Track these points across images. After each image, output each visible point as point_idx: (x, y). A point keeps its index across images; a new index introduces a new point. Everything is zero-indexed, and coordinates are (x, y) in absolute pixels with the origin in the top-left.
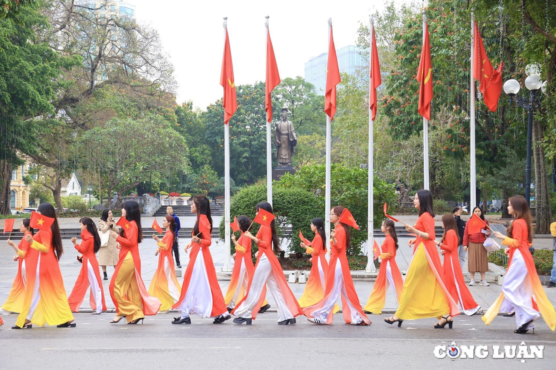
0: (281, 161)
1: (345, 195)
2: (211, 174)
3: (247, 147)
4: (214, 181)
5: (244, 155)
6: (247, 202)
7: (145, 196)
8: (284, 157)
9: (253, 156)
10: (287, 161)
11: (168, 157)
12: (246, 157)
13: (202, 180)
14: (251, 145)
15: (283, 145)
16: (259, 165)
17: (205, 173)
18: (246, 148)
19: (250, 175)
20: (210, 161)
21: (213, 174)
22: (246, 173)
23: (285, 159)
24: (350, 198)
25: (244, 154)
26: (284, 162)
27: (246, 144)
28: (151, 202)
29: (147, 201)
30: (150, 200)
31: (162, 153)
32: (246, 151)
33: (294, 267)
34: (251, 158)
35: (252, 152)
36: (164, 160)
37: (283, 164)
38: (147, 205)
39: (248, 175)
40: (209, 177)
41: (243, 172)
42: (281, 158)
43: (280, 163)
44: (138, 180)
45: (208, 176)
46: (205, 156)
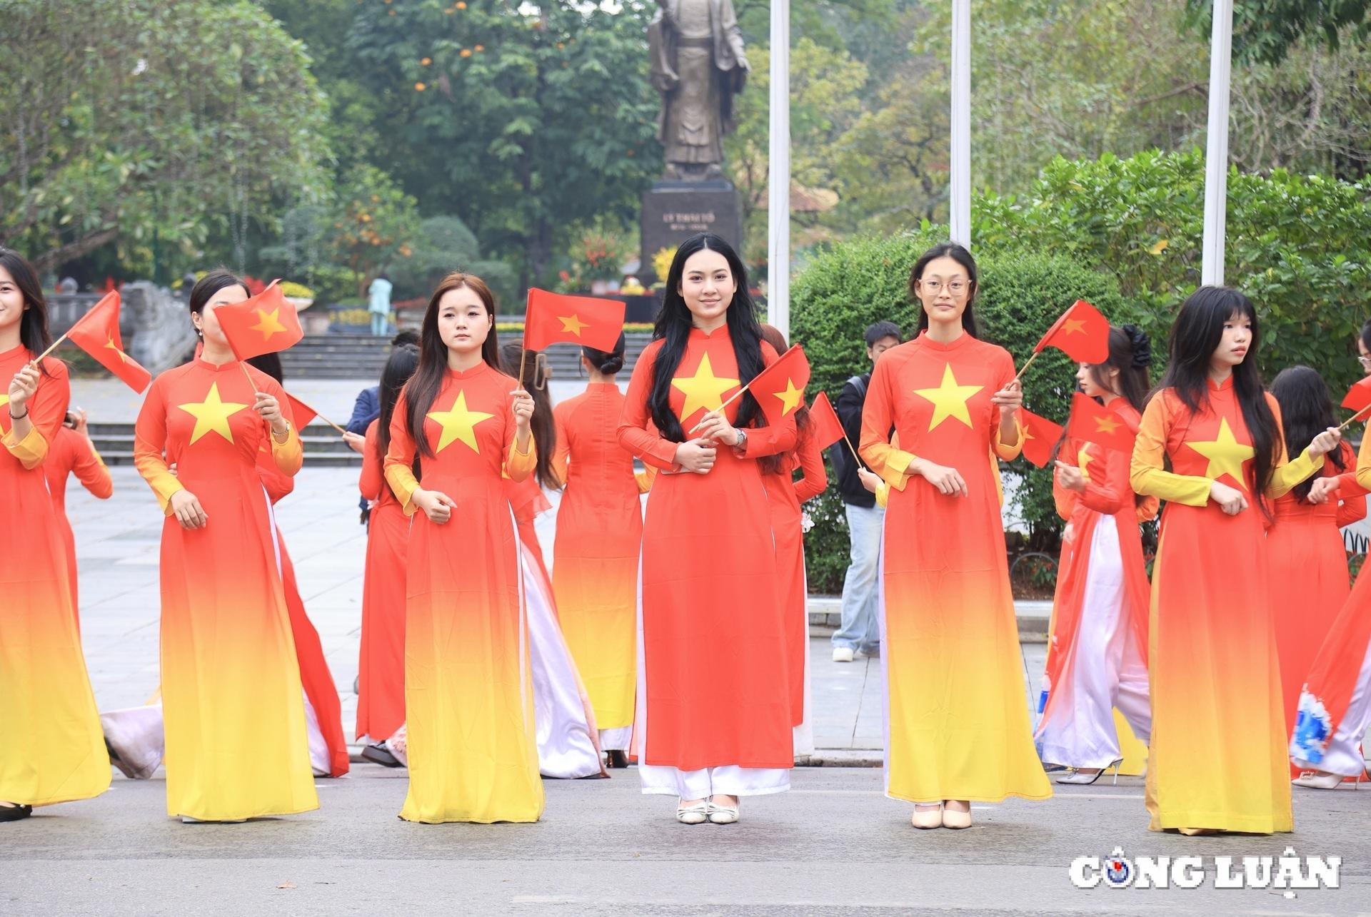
0: (680, 155)
1: (1255, 284)
2: (390, 207)
3: (526, 96)
4: (404, 234)
5: (512, 128)
6: (846, 313)
7: (140, 291)
8: (692, 139)
9: (551, 133)
10: (705, 157)
11: (235, 129)
12: (517, 137)
13: (353, 228)
14: (543, 86)
15: (691, 90)
16: (573, 174)
17: (365, 199)
18: (522, 100)
19: (538, 214)
20: (371, 150)
21: (400, 206)
22: (520, 204)
23: (699, 147)
24: (1276, 298)
25: (511, 120)
26: (692, 159)
27: (522, 83)
28: (161, 316)
29: (147, 315)
30: (160, 308)
31: (212, 110)
32: (522, 111)
33: (1041, 588)
34: (544, 142)
35: (548, 117)
36: (221, 139)
37: (688, 166)
38: (146, 329)
39: (529, 211)
40: (382, 219)
41: (508, 199)
42: (681, 144)
43: (678, 164)
44: (108, 226)
45: (380, 211)
46: (349, 131)
